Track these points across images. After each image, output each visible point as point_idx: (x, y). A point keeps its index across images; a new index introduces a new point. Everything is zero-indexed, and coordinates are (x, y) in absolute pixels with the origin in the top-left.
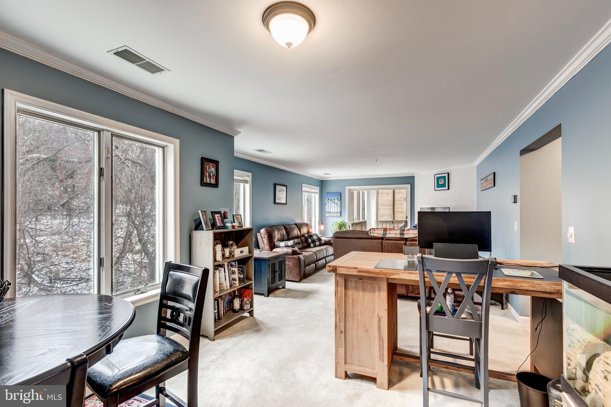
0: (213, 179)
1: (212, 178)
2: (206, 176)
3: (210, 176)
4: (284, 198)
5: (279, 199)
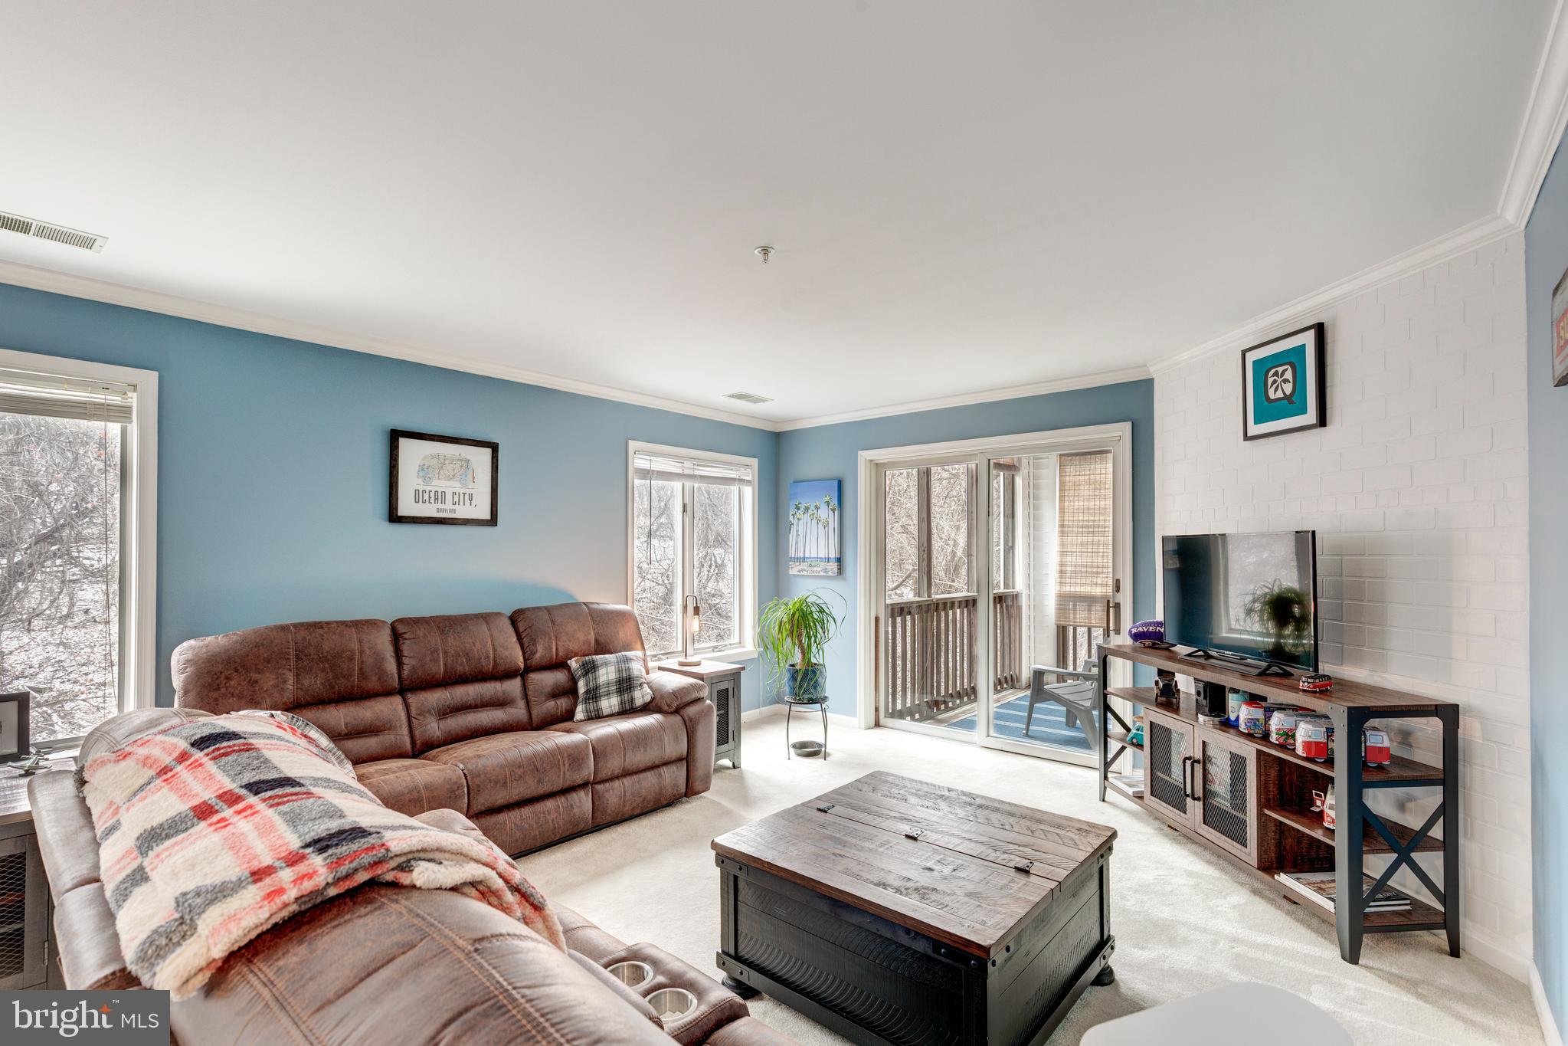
4: (471, 497)
5: (427, 500)
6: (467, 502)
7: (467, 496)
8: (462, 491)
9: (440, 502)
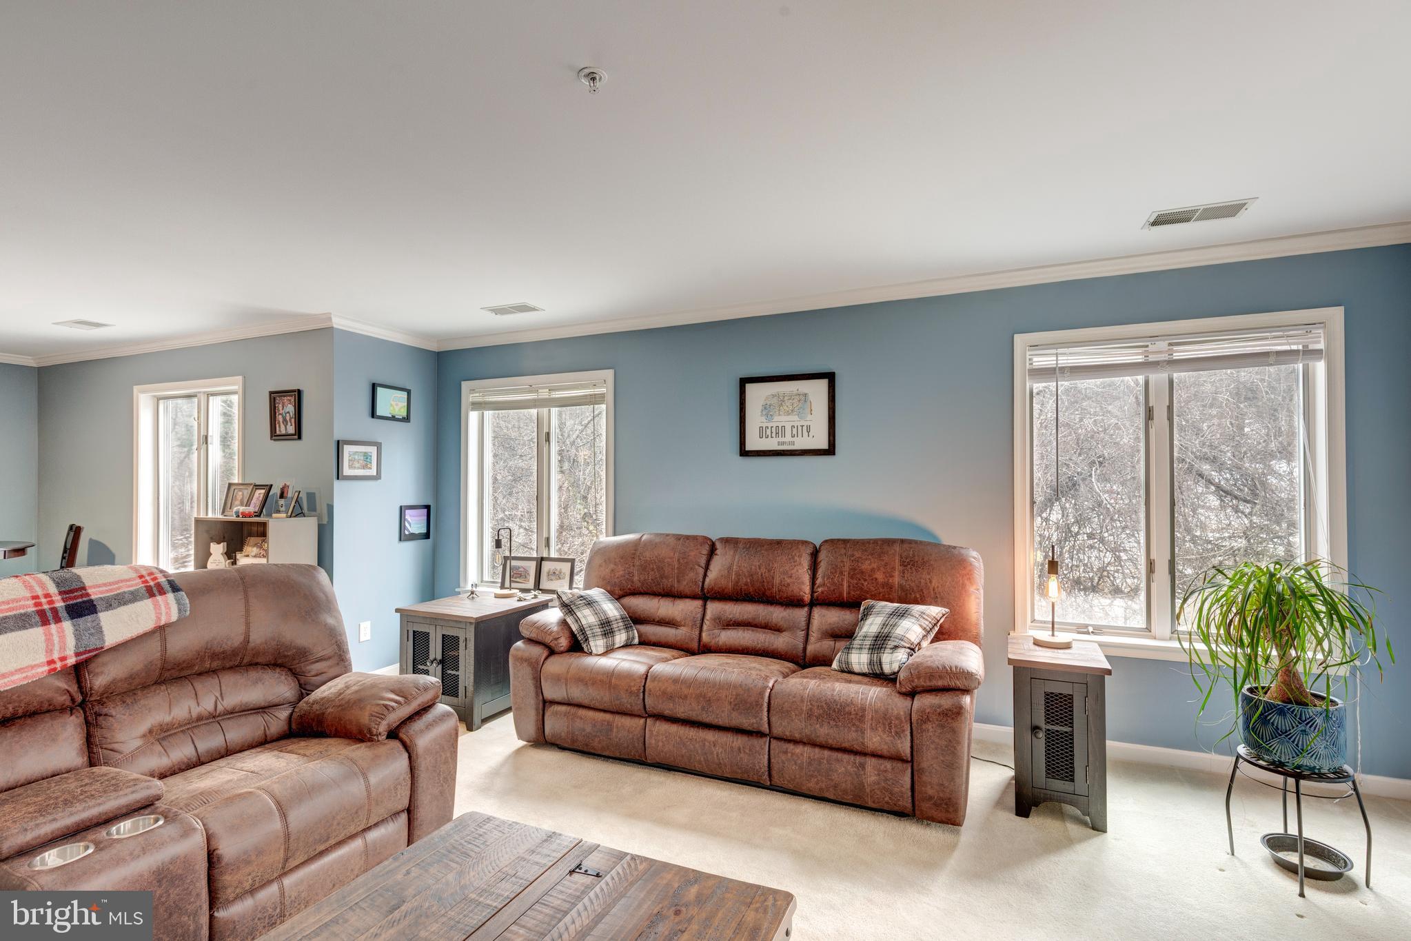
0: (291, 425)
1: (289, 424)
2: (279, 423)
3: (285, 420)
4: (809, 429)
5: (770, 436)
6: (805, 433)
7: (805, 428)
8: (799, 424)
9: (780, 436)
